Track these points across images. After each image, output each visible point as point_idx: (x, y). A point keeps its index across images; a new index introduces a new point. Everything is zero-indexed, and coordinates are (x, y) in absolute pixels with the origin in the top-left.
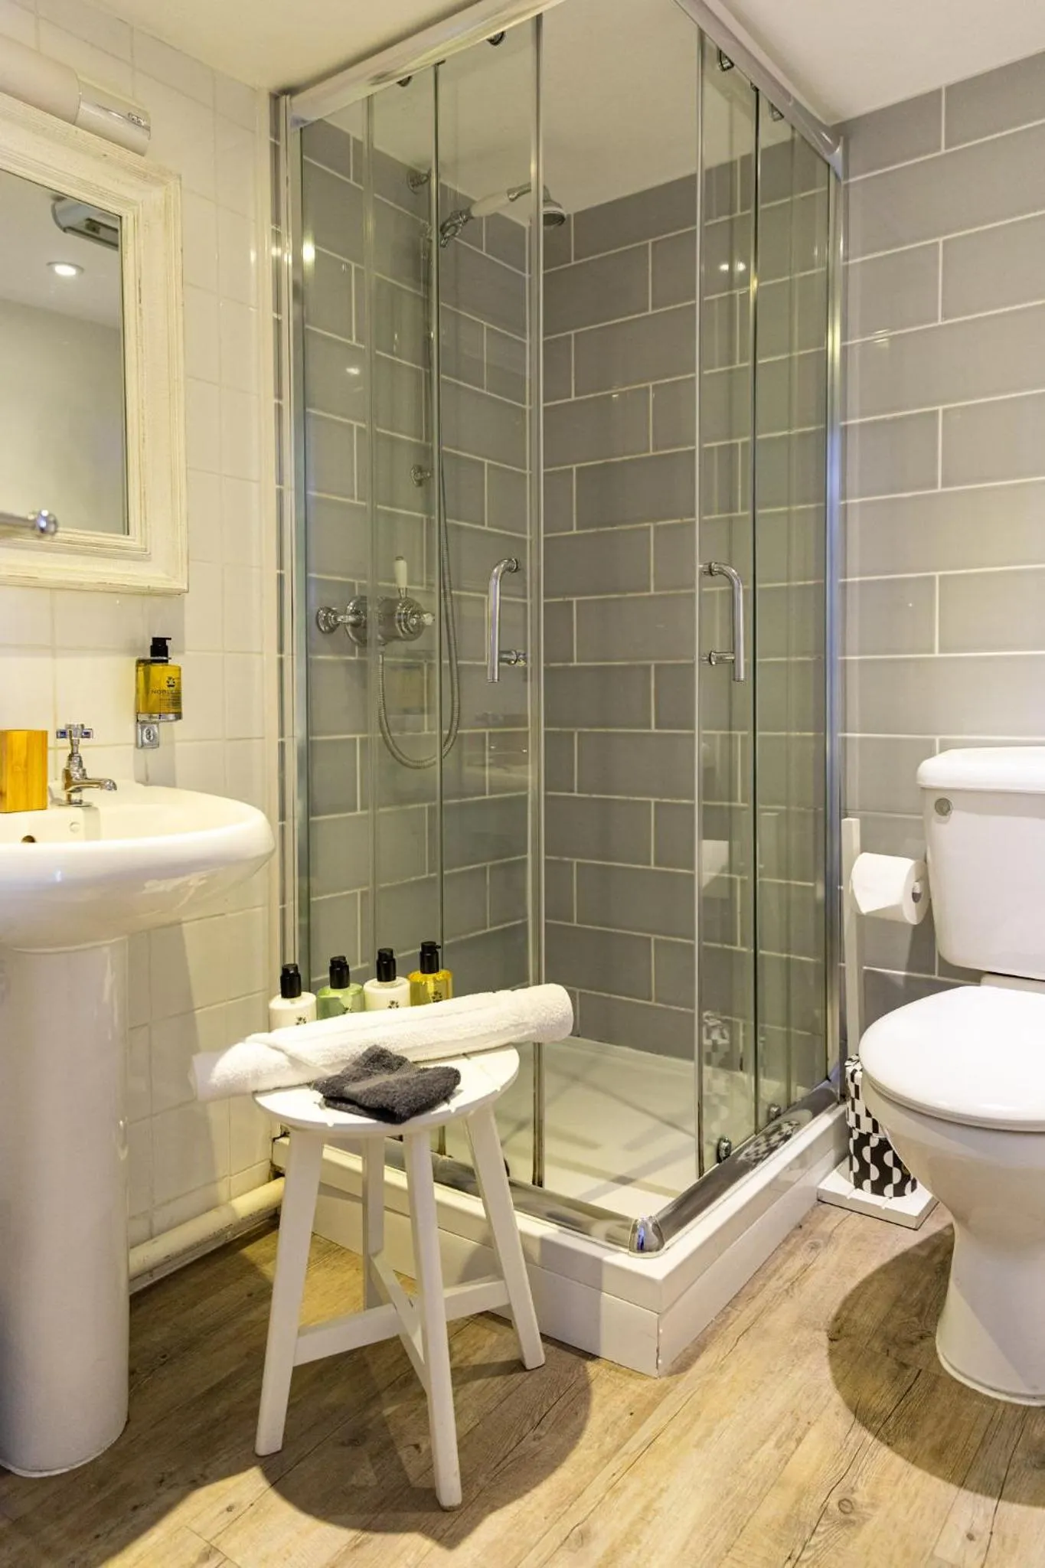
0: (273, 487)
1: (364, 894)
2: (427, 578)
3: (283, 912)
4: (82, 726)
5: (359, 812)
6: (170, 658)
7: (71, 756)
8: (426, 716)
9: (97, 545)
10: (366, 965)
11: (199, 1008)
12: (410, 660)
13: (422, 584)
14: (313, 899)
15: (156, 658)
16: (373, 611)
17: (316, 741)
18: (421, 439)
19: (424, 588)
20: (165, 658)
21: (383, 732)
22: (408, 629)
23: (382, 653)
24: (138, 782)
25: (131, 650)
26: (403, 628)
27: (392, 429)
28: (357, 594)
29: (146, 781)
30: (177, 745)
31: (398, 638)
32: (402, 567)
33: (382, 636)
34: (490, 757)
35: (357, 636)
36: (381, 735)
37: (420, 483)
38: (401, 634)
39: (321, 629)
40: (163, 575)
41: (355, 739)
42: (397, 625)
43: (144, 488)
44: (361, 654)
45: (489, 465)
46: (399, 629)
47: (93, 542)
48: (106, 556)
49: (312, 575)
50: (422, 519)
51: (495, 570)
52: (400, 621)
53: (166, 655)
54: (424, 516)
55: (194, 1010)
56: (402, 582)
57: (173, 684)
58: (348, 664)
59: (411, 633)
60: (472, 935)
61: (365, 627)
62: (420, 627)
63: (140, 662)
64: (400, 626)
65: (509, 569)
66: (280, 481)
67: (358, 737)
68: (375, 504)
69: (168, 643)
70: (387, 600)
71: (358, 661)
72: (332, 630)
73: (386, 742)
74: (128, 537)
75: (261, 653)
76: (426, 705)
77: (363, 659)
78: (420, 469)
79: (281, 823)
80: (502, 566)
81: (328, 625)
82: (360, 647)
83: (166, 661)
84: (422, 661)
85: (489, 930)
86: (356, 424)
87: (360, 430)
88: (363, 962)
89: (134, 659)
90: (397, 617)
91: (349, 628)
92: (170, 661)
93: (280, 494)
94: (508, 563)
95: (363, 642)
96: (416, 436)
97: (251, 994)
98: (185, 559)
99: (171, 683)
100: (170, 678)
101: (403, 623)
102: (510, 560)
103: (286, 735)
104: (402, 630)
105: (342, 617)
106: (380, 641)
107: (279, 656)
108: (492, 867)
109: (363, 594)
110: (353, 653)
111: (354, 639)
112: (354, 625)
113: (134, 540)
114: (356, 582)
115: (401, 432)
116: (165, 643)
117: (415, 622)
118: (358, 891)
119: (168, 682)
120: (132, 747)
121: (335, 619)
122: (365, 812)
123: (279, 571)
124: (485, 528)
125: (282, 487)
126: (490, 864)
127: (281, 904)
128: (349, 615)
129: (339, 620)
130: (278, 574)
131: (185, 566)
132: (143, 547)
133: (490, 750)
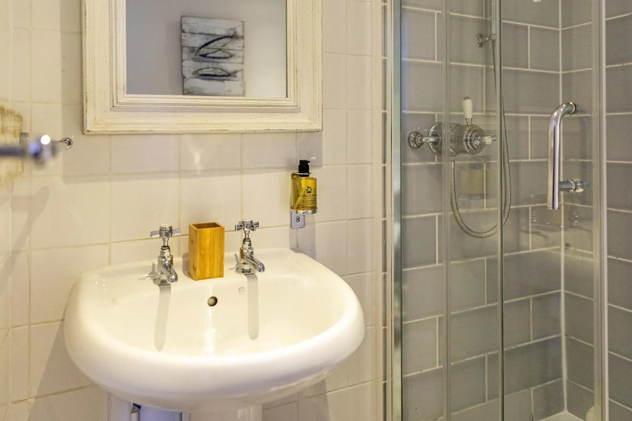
0: (381, 58)
1: (440, 319)
2: (486, 107)
3: (385, 331)
4: (251, 222)
5: (437, 264)
6: (310, 174)
7: (245, 240)
8: (485, 200)
9: (266, 106)
10: (442, 366)
11: (329, 392)
12: (474, 162)
13: (482, 111)
14: (403, 323)
15: (302, 174)
16: (447, 133)
17: (408, 219)
18: (482, 15)
19: (484, 113)
20: (307, 174)
21: (453, 210)
22: (473, 147)
23: (454, 161)
24: (291, 249)
25: (289, 168)
26: (469, 145)
27: (462, 12)
28: (436, 121)
29: (297, 249)
30: (317, 224)
31: (465, 152)
32: (468, 104)
33: (454, 150)
34: (532, 227)
35: (437, 150)
36: (452, 213)
37: (481, 45)
38: (467, 150)
39: (411, 146)
40: (308, 121)
41: (435, 217)
42: (464, 144)
43: (296, 68)
44: (438, 160)
45: (531, 27)
46: (466, 147)
47: (264, 104)
48: (273, 112)
49: (405, 112)
50: (482, 68)
51: (555, 114)
52: (466, 140)
53: (308, 172)
54: (484, 66)
55: (326, 393)
56: (469, 114)
57: (310, 191)
58: (430, 167)
59: (475, 149)
60: (520, 345)
61: (441, 144)
62: (483, 145)
63: (293, 175)
64: (467, 144)
65: (569, 112)
66: (385, 54)
67: (437, 215)
68: (448, 62)
69: (309, 164)
70: (458, 125)
71: (437, 165)
72: (418, 147)
73: (456, 218)
74: (287, 99)
75: (372, 164)
76: (485, 192)
77: (439, 163)
78: (481, 36)
79: (383, 273)
80: (562, 110)
81: (415, 143)
82: (438, 155)
83: (308, 176)
84: (483, 162)
85: (532, 342)
86: (436, 12)
87: (439, 15)
88: (440, 364)
89: (290, 173)
90: (464, 138)
91: (430, 144)
92: (310, 175)
93: (385, 62)
94: (566, 107)
95: (439, 152)
96: (479, 15)
97: (364, 383)
98: (321, 109)
99: (309, 190)
100: (308, 187)
101: (469, 142)
102: (568, 104)
103: (387, 216)
104: (468, 148)
105: (426, 138)
106: (452, 153)
107: (383, 165)
108: (534, 299)
109: (440, 121)
110: (433, 160)
111: (434, 151)
112: (435, 143)
113: (290, 101)
114: (436, 114)
115: (467, 13)
116: (307, 164)
117: (478, 143)
118: (437, 317)
119: (307, 190)
120: (289, 227)
121: (421, 140)
122: (441, 264)
123: (383, 111)
124: (529, 69)
125: (386, 58)
126: (532, 296)
127: (383, 326)
128: (430, 137)
129: (424, 140)
130: (383, 113)
131: (321, 113)
132: (295, 104)
133: (532, 222)
